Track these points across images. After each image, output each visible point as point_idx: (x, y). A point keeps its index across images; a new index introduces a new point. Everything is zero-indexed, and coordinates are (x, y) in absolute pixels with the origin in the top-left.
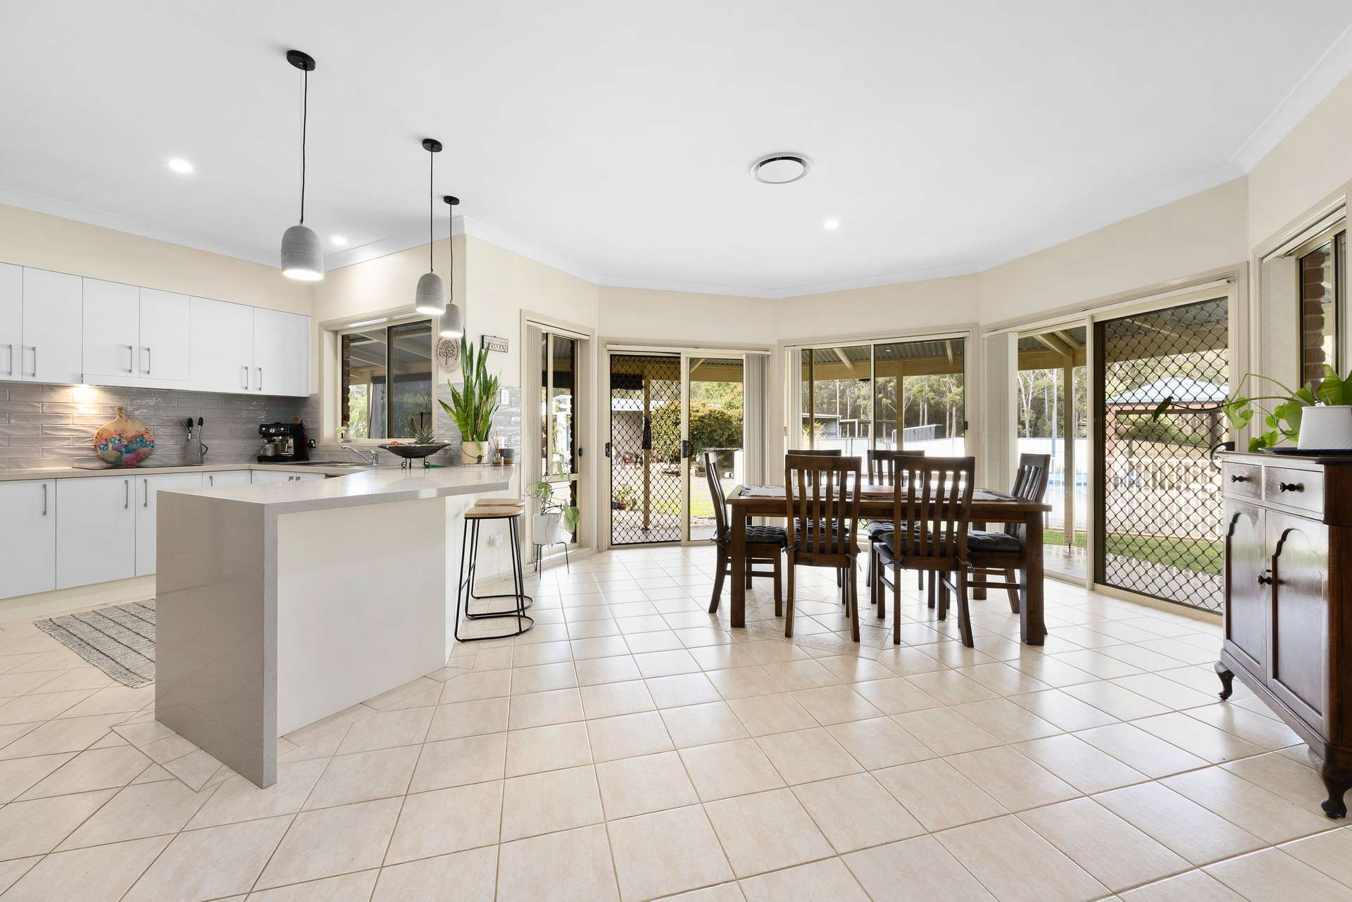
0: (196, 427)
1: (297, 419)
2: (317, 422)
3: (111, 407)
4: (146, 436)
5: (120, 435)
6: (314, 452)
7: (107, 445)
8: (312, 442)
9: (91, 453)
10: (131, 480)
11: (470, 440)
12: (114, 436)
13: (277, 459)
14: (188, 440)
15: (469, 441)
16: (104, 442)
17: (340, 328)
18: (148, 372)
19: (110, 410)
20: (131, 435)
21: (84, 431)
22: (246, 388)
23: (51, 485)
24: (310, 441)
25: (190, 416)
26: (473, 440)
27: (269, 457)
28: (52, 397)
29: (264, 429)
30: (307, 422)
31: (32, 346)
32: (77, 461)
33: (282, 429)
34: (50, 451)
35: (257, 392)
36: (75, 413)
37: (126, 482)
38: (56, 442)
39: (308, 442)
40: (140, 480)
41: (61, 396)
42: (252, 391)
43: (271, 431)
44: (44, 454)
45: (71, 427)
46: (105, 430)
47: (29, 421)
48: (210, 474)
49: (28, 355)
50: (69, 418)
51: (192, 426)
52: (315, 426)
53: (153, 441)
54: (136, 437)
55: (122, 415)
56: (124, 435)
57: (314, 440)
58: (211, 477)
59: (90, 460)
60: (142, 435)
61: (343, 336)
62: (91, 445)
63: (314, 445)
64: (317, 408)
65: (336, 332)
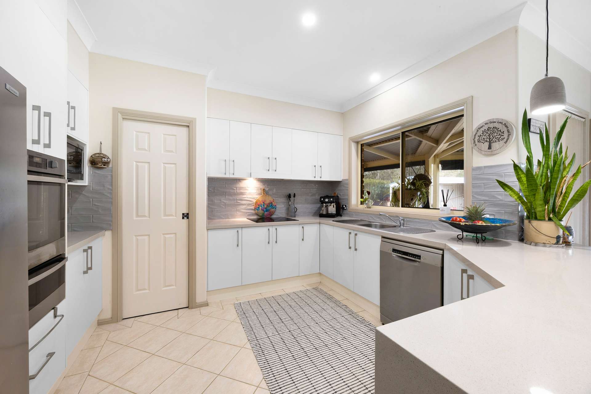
0: (292, 198)
1: (335, 193)
2: (348, 195)
3: (261, 189)
4: (273, 203)
5: (264, 202)
6: (345, 212)
7: (259, 208)
8: (344, 206)
9: (253, 212)
10: (271, 228)
11: (547, 219)
12: (262, 203)
13: (328, 216)
14: (289, 205)
15: (544, 220)
16: (258, 206)
17: (360, 140)
18: (276, 171)
19: (260, 190)
20: (268, 203)
21: (251, 201)
22: (315, 177)
23: (240, 231)
24: (343, 205)
25: (290, 192)
26: (550, 219)
27: (324, 214)
28: (240, 185)
29: (322, 199)
30: (341, 195)
31: (233, 160)
32: (249, 215)
33: (332, 199)
34: (239, 211)
35: (319, 179)
36: (247, 192)
37: (269, 229)
38: (241, 206)
39: (341, 206)
40: (274, 228)
41: (243, 184)
42: (318, 179)
43: (326, 200)
44: (237, 212)
45: (246, 199)
46: (258, 200)
47: (232, 196)
48: (303, 225)
49: (232, 163)
50: (245, 194)
51: (290, 198)
52: (346, 197)
53: (276, 205)
54: (269, 204)
55: (265, 193)
56: (265, 203)
57: (346, 206)
58: (303, 227)
59: (253, 215)
60: (272, 203)
61: (361, 144)
62: (253, 207)
63: (345, 208)
64: (348, 187)
65: (357, 143)
